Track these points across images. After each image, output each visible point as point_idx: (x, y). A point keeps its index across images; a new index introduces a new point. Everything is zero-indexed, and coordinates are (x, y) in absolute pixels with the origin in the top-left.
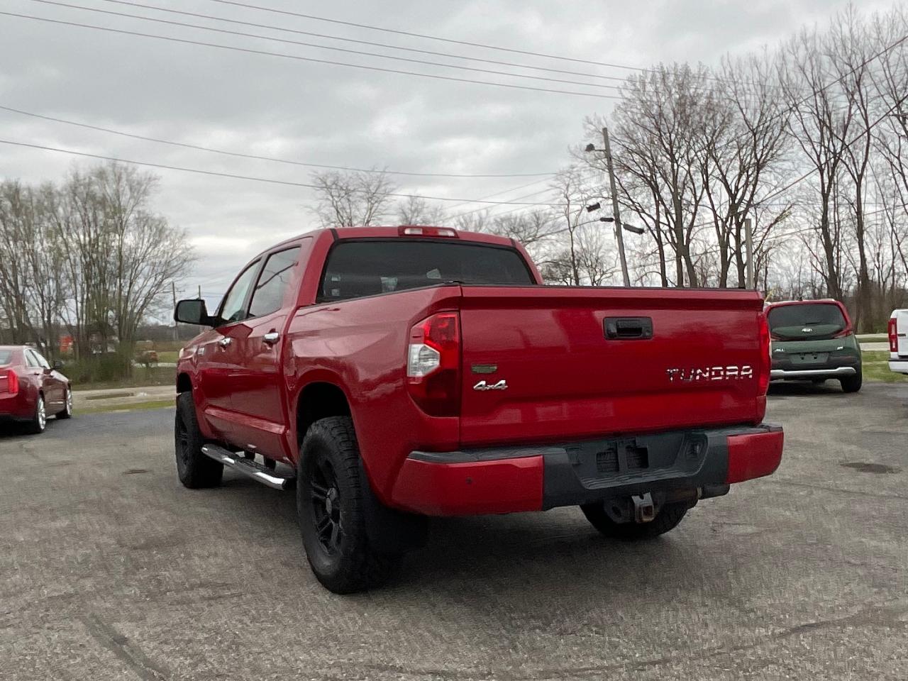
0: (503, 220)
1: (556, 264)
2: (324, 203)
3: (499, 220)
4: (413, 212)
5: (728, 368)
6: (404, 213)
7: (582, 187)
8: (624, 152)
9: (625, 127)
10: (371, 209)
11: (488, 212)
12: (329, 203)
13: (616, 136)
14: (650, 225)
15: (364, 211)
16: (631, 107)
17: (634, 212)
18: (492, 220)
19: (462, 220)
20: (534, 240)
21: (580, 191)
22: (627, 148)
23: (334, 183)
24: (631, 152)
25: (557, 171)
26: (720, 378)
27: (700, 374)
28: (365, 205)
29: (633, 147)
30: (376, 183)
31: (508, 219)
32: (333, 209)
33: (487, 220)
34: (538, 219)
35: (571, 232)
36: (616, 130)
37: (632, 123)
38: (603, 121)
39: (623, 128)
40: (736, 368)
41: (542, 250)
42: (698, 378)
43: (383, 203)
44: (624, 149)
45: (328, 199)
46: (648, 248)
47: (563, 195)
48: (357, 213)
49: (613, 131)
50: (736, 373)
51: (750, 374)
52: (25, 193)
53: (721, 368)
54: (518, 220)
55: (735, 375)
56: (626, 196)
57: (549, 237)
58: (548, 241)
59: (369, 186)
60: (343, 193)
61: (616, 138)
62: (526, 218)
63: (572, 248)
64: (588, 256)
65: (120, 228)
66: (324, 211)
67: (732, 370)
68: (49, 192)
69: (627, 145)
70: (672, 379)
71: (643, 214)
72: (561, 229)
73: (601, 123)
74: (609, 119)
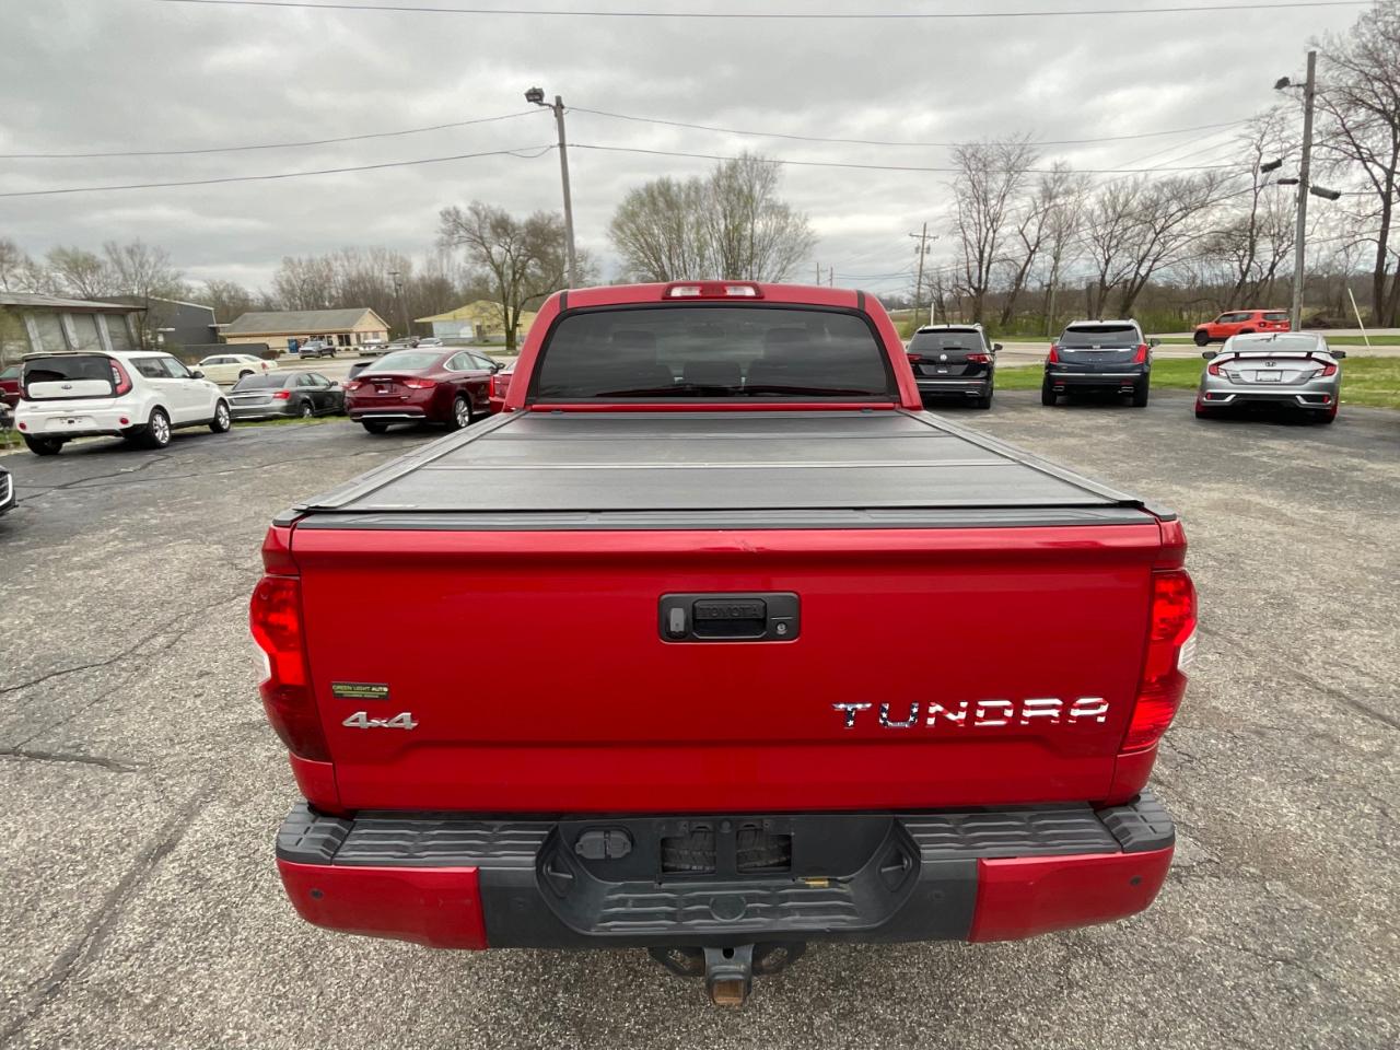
0: (1164, 184)
1: (1228, 234)
2: (961, 178)
3: (1159, 185)
4: (1055, 181)
5: (1028, 702)
6: (1045, 183)
7: (1284, 134)
8: (1360, 81)
9: (1370, 45)
10: (1009, 181)
11: (1146, 176)
12: (966, 176)
13: (1353, 60)
14: (1377, 178)
15: (1001, 184)
16: (1385, 15)
17: (1357, 162)
18: (1150, 185)
19: (1113, 188)
20: (1202, 207)
21: (1280, 139)
22: (1366, 75)
23: (973, 155)
24: (1369, 79)
25: (1251, 116)
26: (1001, 723)
27: (938, 715)
28: (1003, 176)
29: (1377, 71)
30: (1018, 151)
31: (1171, 183)
32: (970, 183)
33: (1144, 186)
34: (1212, 180)
35: (1256, 194)
36: (1353, 51)
37: (1382, 38)
38: (1336, 41)
39: (1365, 47)
40: (1058, 702)
41: (1211, 218)
42: (931, 721)
43: (1023, 173)
44: (1362, 76)
45: (965, 173)
46: (1369, 207)
47: (1254, 146)
48: (994, 186)
49: (1350, 52)
50: (1055, 713)
51: (1101, 715)
52: (675, 188)
53: (1007, 703)
54: (1185, 183)
55: (1052, 717)
56: (1349, 140)
57: (1222, 201)
58: (1221, 207)
59: (1010, 155)
60: (980, 165)
61: (1351, 62)
62: (1196, 180)
63: (1253, 215)
64: (1276, 221)
65: (750, 217)
66: (960, 186)
67: (1043, 707)
68: (695, 186)
69: (1367, 70)
70: (851, 723)
71: (1369, 165)
72: (1243, 190)
73: (1333, 44)
74: (1347, 35)
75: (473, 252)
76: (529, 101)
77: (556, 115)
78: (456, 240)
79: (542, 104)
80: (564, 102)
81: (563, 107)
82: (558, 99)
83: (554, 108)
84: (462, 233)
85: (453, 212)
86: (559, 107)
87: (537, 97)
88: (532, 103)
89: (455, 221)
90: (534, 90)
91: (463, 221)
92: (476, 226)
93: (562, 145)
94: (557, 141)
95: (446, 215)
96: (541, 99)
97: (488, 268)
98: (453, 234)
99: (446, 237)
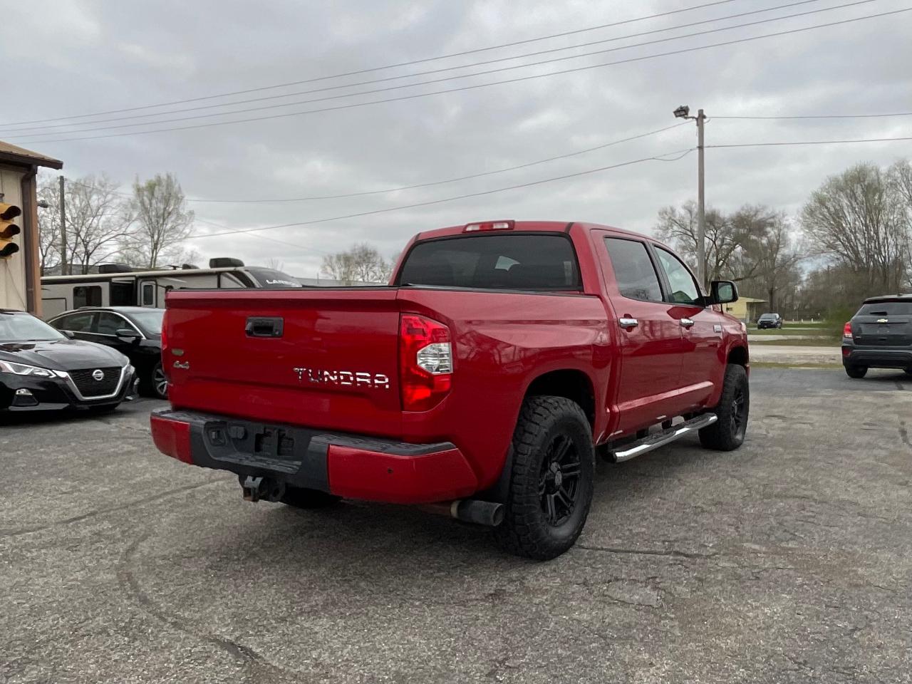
26: (350, 383)
27: (328, 376)
42: (325, 380)
50: (368, 380)
51: (386, 384)
53: (350, 373)
55: (367, 383)
70: (300, 378)
75: (683, 243)
76: (677, 116)
77: (698, 125)
78: (669, 235)
79: (686, 118)
80: (705, 113)
81: (704, 117)
82: (701, 112)
83: (697, 119)
84: (675, 228)
85: (669, 210)
86: (701, 116)
87: (683, 113)
88: (679, 118)
89: (670, 218)
90: (681, 108)
91: (677, 218)
92: (688, 222)
93: (701, 148)
94: (697, 144)
95: (663, 213)
96: (687, 114)
97: (694, 257)
98: (668, 229)
99: (661, 232)
